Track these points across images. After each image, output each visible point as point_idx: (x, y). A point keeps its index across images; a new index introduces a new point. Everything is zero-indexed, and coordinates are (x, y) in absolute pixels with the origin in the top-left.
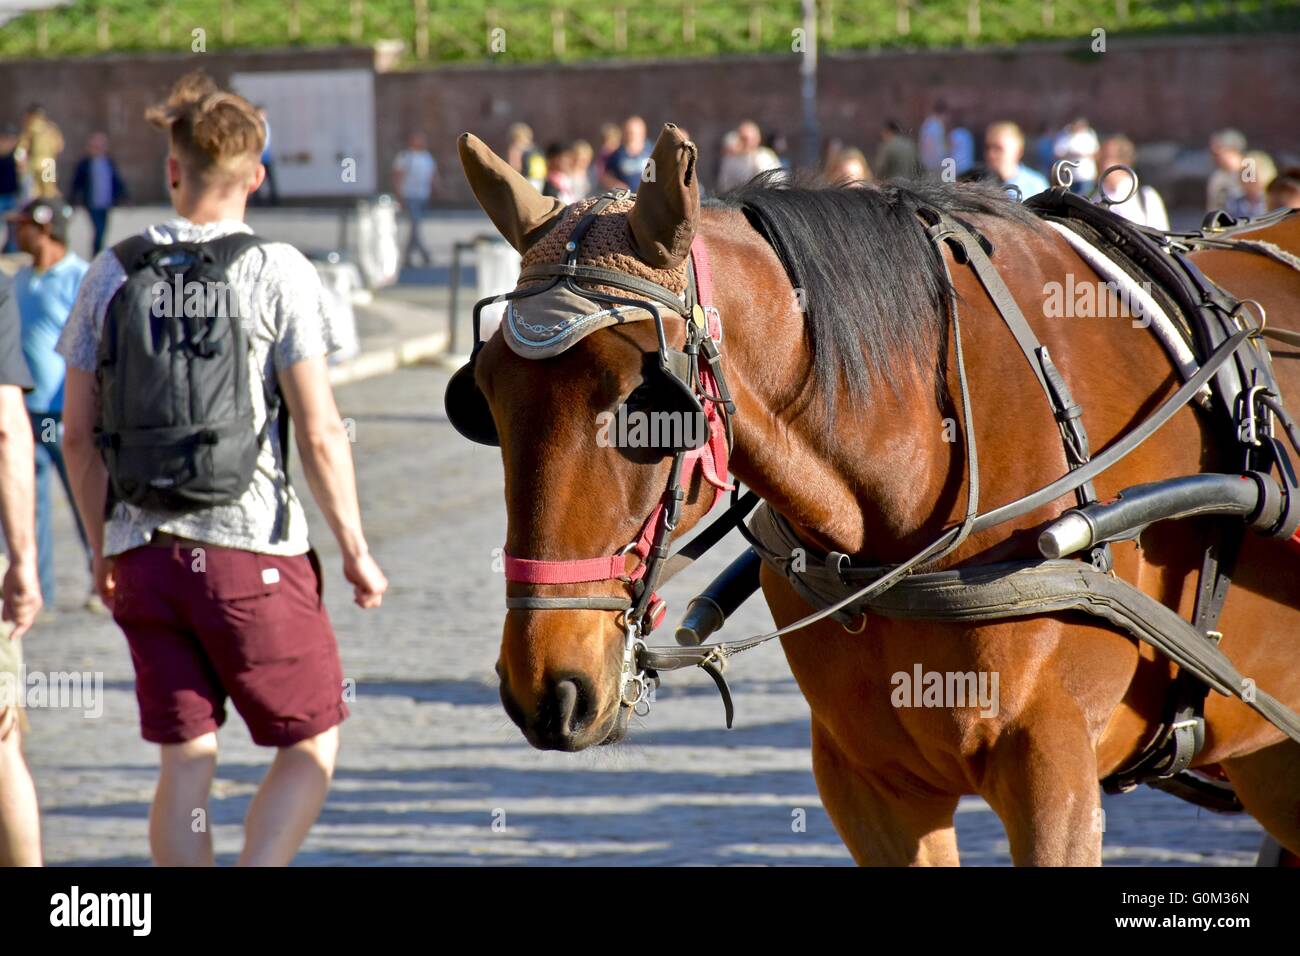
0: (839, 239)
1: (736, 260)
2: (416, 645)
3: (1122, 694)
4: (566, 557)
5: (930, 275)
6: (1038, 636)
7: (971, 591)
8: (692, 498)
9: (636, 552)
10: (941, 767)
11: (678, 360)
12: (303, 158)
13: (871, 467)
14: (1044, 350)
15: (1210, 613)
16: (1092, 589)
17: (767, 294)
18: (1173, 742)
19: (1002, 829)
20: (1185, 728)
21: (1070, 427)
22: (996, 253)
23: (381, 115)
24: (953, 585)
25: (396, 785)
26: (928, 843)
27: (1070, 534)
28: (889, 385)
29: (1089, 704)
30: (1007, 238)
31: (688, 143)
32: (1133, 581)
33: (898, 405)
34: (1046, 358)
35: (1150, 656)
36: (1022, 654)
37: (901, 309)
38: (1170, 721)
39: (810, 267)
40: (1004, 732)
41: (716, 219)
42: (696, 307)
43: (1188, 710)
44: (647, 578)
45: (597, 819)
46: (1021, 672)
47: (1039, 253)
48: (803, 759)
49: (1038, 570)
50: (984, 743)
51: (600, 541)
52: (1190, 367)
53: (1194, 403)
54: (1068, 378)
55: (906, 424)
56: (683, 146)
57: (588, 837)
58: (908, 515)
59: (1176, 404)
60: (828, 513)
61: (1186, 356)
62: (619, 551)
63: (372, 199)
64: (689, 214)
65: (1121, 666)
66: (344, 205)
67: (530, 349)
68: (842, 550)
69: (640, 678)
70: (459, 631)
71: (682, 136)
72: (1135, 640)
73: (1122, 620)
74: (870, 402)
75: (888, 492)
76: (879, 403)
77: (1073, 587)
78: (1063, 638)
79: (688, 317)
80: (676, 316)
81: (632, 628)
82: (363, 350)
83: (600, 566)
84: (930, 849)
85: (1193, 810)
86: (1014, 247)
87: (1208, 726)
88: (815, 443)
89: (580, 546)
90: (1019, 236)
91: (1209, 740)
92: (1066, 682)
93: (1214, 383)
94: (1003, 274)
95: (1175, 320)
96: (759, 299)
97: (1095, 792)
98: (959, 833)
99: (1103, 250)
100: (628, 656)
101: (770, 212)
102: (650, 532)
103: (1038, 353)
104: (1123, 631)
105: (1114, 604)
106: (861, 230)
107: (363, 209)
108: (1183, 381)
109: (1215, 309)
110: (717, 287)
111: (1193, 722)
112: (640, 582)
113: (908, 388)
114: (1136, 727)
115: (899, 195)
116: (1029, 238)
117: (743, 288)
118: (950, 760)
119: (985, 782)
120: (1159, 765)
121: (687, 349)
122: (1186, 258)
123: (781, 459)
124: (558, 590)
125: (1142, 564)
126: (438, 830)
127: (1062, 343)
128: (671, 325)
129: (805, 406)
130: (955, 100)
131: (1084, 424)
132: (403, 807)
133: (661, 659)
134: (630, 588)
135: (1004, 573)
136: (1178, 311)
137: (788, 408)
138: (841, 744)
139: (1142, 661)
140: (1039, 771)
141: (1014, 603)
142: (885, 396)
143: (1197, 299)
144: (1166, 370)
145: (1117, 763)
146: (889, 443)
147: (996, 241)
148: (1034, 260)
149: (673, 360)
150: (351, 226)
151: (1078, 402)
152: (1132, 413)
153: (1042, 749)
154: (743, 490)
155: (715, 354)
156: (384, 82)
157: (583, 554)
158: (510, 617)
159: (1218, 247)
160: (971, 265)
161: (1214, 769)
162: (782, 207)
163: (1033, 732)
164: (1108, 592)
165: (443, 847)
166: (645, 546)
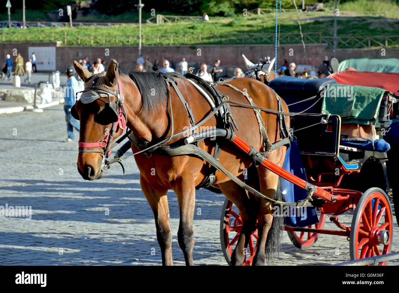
0: (148, 82)
1: (127, 85)
2: (62, 158)
3: (200, 171)
4: (90, 142)
5: (165, 89)
6: (184, 159)
7: (172, 150)
8: (117, 131)
9: (104, 141)
10: (165, 184)
11: (113, 105)
12: (42, 63)
13: (153, 125)
14: (187, 104)
15: (217, 155)
16: (195, 150)
17: (134, 92)
18: (209, 180)
19: (176, 196)
20: (212, 177)
21: (191, 119)
22: (178, 85)
23: (57, 55)
24: (168, 149)
25: (58, 185)
26: (162, 198)
27: (190, 140)
28: (157, 110)
29: (194, 172)
30: (180, 82)
31: (116, 62)
32: (203, 148)
33: (159, 113)
34: (187, 105)
35: (205, 163)
36: (181, 162)
37: (160, 95)
38: (209, 176)
39: (142, 87)
40: (177, 177)
41: (124, 77)
42: (118, 94)
43: (212, 174)
44: (107, 146)
45: (96, 192)
46: (181, 166)
47: (186, 85)
48: (138, 182)
49: (185, 146)
50: (173, 179)
51: (97, 139)
52: (214, 108)
53: (215, 115)
54: (191, 109)
55: (161, 117)
56: (115, 63)
57: (95, 195)
58: (160, 135)
59: (212, 115)
60: (145, 134)
61: (214, 106)
62: (101, 141)
63: (55, 72)
64: (116, 76)
65: (200, 165)
66: (50, 73)
67: (85, 102)
68: (147, 141)
69: (106, 166)
70: (71, 155)
71: (115, 61)
72: (203, 160)
73: (201, 156)
74: (154, 113)
75: (157, 130)
76: (155, 113)
77: (191, 150)
78: (189, 159)
79: (117, 96)
80: (114, 96)
81: (104, 156)
82: (53, 100)
83: (97, 144)
84: (162, 199)
85: (212, 193)
86: (182, 84)
87: (216, 177)
88: (143, 121)
89: (93, 140)
90: (183, 82)
91: (216, 180)
92: (189, 168)
93: (219, 111)
94: (179, 89)
95: (212, 99)
96: (132, 93)
97: (194, 189)
98: (168, 196)
99: (198, 85)
100: (103, 161)
101: (134, 76)
102: (108, 138)
103: (186, 104)
104: (201, 158)
105: (199, 153)
106: (152, 80)
107: (53, 73)
108: (213, 111)
109: (219, 97)
110: (123, 91)
111: (213, 176)
112: (106, 147)
113: (161, 111)
114: (202, 177)
115: (159, 73)
116: (184, 82)
117: (128, 90)
118: (166, 182)
119: (173, 187)
120: (207, 184)
121: (116, 103)
122: (214, 87)
123: (137, 123)
124: (88, 149)
125: (204, 145)
126: (66, 194)
127: (190, 102)
128: (112, 98)
129: (141, 113)
130: (167, 56)
131: (194, 118)
132: (59, 189)
133: (110, 162)
134: (103, 148)
135: (178, 146)
136: (212, 97)
137: (138, 114)
138: (146, 179)
139: (204, 164)
140: (184, 185)
141: (180, 152)
142: (156, 112)
143: (216, 95)
144: (210, 108)
145: (198, 184)
146: (157, 121)
147: (178, 82)
148: (185, 86)
149: (111, 104)
150: (51, 76)
151: (193, 114)
152: (203, 116)
153: (185, 181)
154: (129, 129)
155: (122, 104)
156: (58, 49)
157: (94, 142)
158: (79, 154)
159: (220, 85)
160: (173, 87)
161: (216, 185)
162: (137, 75)
163: (183, 177)
164: (198, 151)
165: (67, 197)
166: (107, 140)
